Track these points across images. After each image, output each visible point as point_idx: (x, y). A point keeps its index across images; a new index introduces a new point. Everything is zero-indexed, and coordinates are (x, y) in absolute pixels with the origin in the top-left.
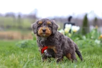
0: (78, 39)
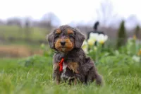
0: (107, 54)
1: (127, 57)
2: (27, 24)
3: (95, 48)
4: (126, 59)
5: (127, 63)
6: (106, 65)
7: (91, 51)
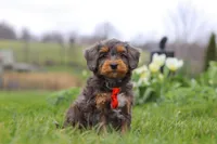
0: (178, 84)
1: (206, 88)
2: (72, 41)
3: (161, 76)
4: (206, 92)
5: (206, 98)
6: (175, 102)
7: (154, 81)
